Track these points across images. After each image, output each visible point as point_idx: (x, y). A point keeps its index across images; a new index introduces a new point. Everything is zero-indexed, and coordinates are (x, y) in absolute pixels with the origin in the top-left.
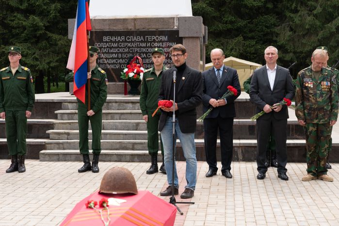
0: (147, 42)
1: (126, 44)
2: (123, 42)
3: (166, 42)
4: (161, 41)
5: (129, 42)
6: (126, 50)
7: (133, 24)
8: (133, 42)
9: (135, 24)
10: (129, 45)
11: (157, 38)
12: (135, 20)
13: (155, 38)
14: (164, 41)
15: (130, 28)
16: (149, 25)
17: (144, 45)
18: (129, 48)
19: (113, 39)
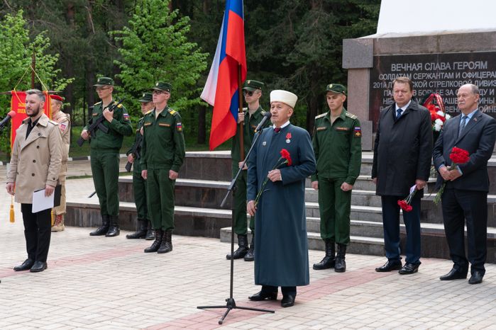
0: (456, 71)
1: (424, 75)
2: (419, 71)
3: (486, 70)
4: (477, 70)
5: (429, 72)
6: (424, 84)
7: (435, 44)
8: (435, 72)
9: (438, 45)
10: (429, 76)
11: (471, 65)
12: (438, 37)
13: (468, 64)
14: (483, 70)
15: (430, 50)
16: (459, 45)
17: (451, 76)
18: (429, 80)
19: (406, 67)
